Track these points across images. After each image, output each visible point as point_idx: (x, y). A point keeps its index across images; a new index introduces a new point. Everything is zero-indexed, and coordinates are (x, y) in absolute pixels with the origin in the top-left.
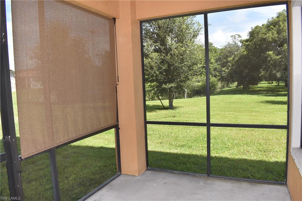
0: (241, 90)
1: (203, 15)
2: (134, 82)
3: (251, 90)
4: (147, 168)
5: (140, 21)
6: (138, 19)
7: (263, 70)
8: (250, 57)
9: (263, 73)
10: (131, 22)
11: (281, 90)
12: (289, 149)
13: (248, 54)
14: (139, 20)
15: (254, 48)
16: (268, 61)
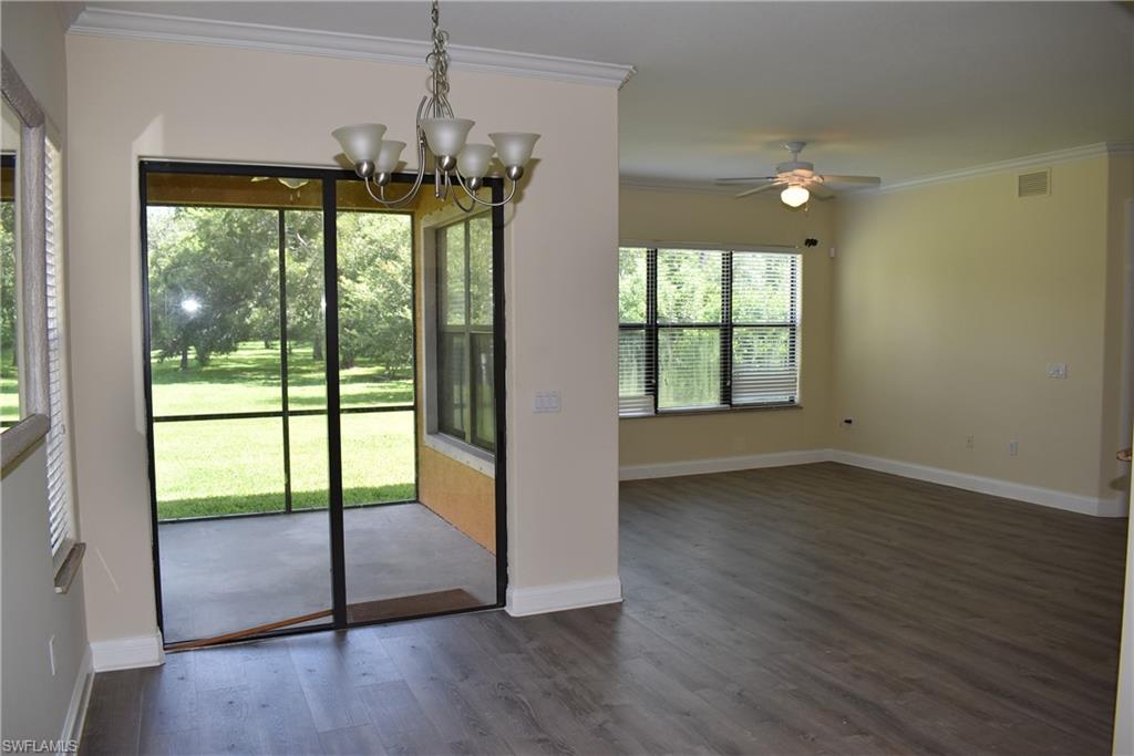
0: (176, 370)
3: (210, 368)
7: (256, 306)
8: (214, 260)
9: (256, 314)
11: (304, 368)
13: (206, 250)
15: (228, 234)
16: (270, 277)
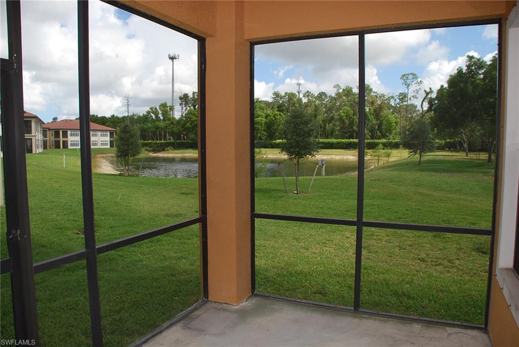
1: (358, 36)
2: (236, 145)
4: (253, 292)
5: (250, 42)
6: (246, 38)
10: (236, 43)
12: (493, 270)
14: (247, 40)
